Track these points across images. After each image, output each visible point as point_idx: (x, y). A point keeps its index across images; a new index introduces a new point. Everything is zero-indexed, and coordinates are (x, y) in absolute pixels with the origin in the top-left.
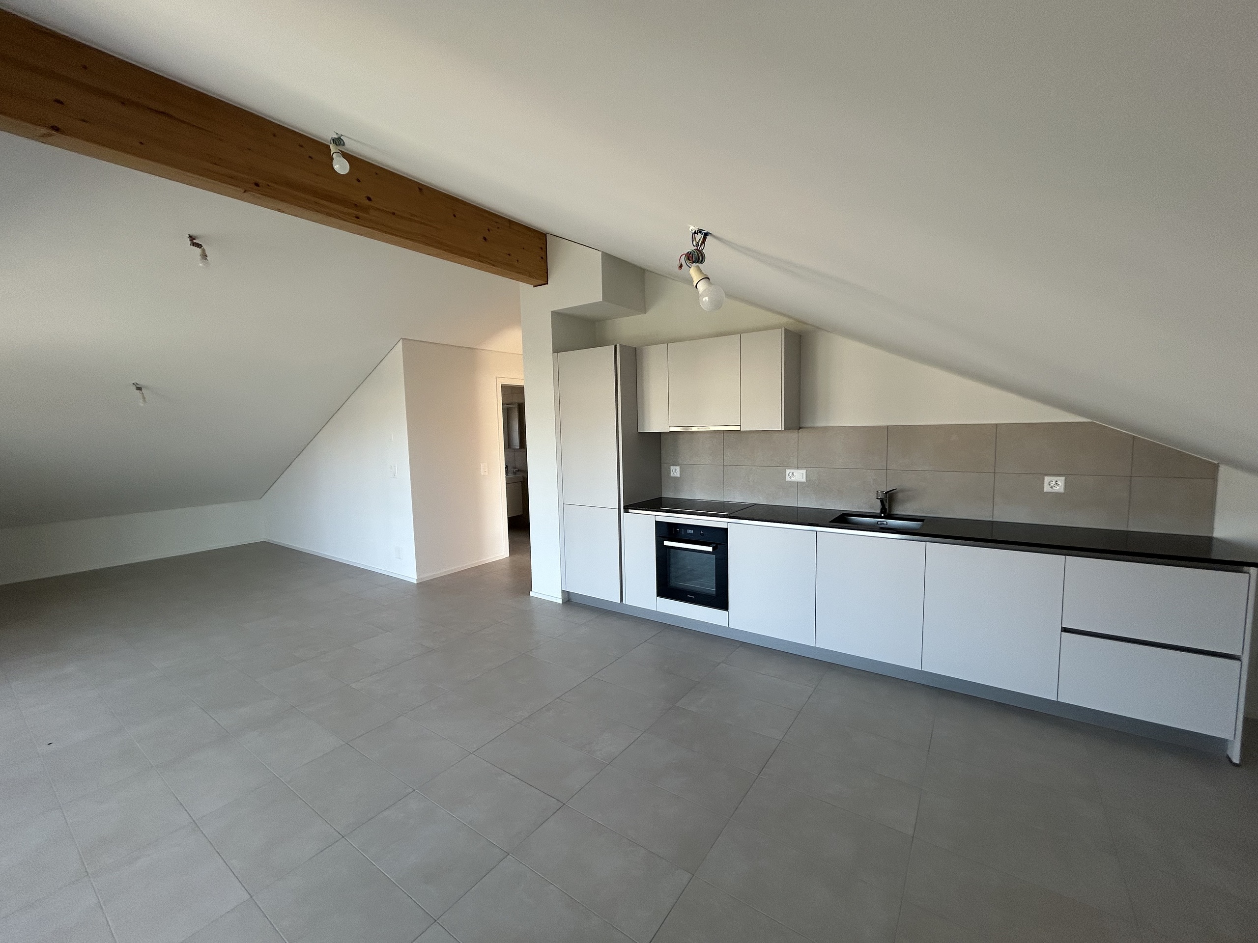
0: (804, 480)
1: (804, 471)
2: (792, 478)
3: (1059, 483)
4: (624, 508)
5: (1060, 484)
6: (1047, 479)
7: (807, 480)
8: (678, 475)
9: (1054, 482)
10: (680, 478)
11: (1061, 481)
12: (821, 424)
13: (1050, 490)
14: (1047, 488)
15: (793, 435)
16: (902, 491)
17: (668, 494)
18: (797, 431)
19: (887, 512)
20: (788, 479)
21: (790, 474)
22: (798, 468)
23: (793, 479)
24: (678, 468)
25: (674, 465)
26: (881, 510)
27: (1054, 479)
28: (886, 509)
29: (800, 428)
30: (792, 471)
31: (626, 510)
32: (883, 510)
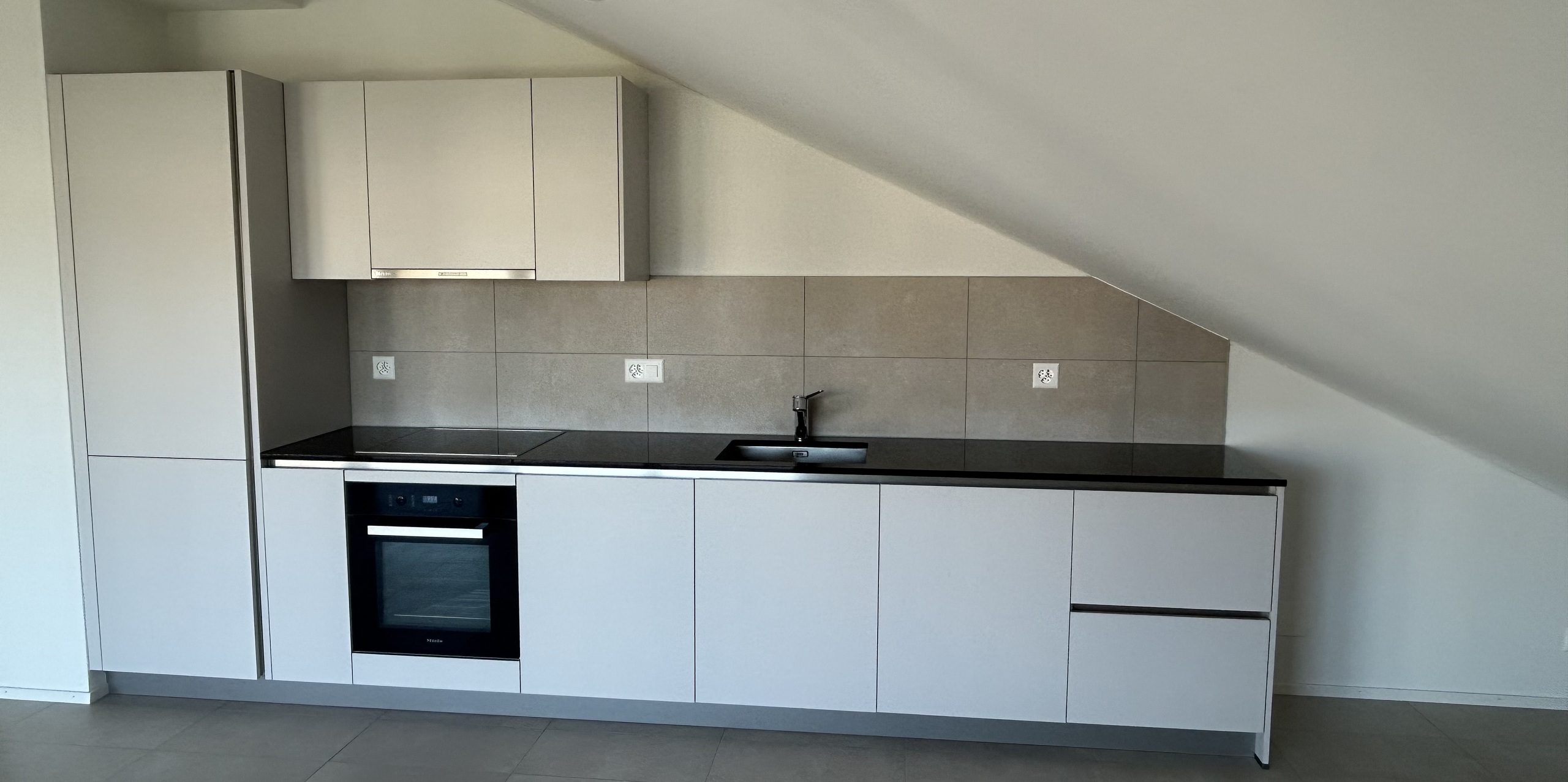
0: (659, 379)
1: (658, 363)
2: (637, 376)
3: (1051, 372)
4: (262, 458)
5: (1053, 375)
6: (1036, 367)
7: (664, 380)
8: (390, 374)
9: (1045, 372)
10: (395, 381)
11: (1054, 369)
12: (688, 270)
13: (1041, 385)
14: (1036, 383)
15: (639, 291)
16: (830, 393)
17: (367, 417)
18: (643, 283)
19: (806, 435)
20: (629, 378)
21: (633, 367)
22: (647, 356)
23: (640, 378)
24: (390, 361)
25: (380, 353)
26: (798, 429)
27: (1046, 366)
28: (806, 427)
29: (650, 277)
30: (636, 362)
31: (268, 460)
32: (801, 429)
